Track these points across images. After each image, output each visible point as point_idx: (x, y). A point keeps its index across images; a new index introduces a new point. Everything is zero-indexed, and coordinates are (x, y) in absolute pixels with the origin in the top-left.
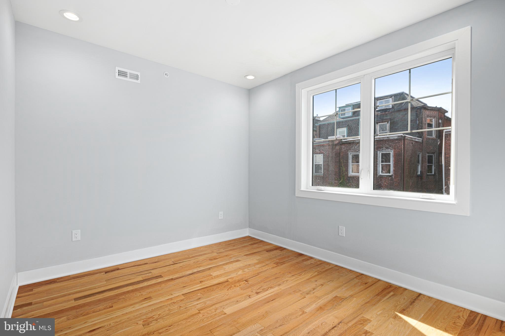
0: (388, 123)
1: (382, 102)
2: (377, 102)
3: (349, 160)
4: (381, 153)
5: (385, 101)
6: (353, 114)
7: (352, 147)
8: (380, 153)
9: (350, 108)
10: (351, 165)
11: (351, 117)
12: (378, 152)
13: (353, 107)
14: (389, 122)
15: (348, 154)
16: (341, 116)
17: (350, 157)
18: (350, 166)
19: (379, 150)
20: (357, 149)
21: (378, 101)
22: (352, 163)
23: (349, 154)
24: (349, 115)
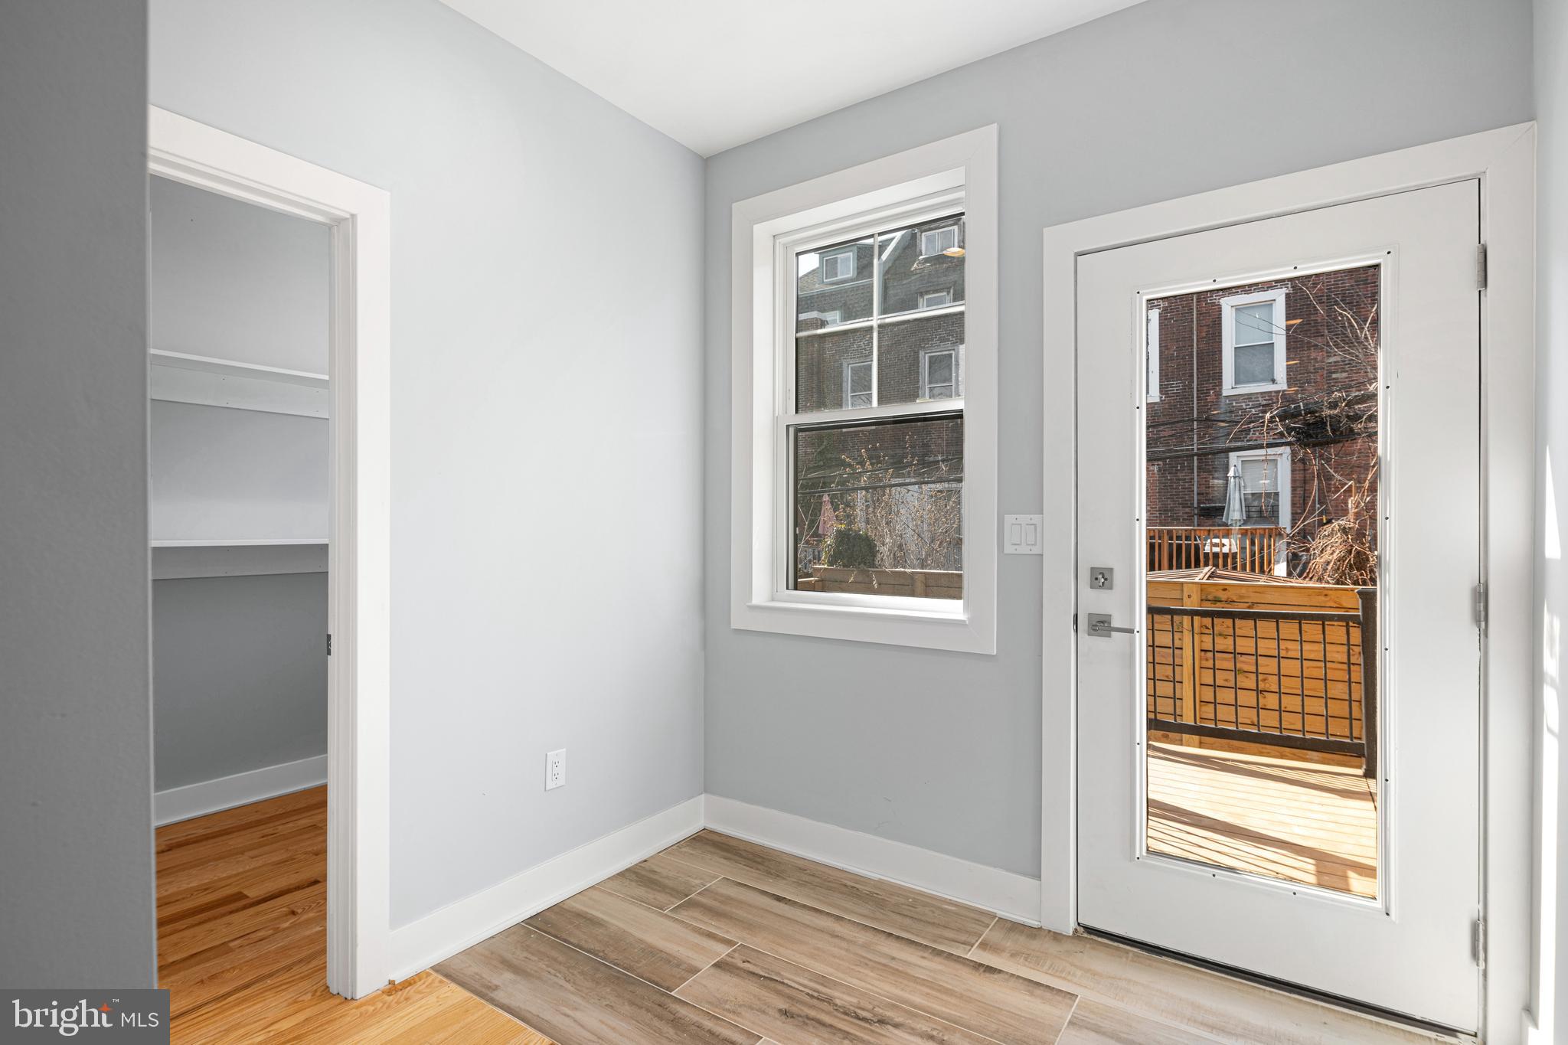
0: (948, 293)
1: (934, 236)
2: (921, 235)
3: (844, 384)
4: (927, 356)
5: (941, 232)
6: (858, 273)
7: (853, 344)
8: (925, 357)
9: (851, 254)
10: (849, 398)
11: (852, 280)
12: (921, 353)
13: (858, 252)
14: (952, 291)
15: (841, 364)
16: (826, 279)
17: (848, 374)
18: (848, 400)
19: (924, 348)
20: (865, 349)
21: (923, 234)
22: (852, 393)
23: (845, 365)
24: (849, 276)
